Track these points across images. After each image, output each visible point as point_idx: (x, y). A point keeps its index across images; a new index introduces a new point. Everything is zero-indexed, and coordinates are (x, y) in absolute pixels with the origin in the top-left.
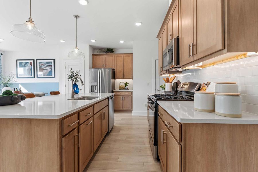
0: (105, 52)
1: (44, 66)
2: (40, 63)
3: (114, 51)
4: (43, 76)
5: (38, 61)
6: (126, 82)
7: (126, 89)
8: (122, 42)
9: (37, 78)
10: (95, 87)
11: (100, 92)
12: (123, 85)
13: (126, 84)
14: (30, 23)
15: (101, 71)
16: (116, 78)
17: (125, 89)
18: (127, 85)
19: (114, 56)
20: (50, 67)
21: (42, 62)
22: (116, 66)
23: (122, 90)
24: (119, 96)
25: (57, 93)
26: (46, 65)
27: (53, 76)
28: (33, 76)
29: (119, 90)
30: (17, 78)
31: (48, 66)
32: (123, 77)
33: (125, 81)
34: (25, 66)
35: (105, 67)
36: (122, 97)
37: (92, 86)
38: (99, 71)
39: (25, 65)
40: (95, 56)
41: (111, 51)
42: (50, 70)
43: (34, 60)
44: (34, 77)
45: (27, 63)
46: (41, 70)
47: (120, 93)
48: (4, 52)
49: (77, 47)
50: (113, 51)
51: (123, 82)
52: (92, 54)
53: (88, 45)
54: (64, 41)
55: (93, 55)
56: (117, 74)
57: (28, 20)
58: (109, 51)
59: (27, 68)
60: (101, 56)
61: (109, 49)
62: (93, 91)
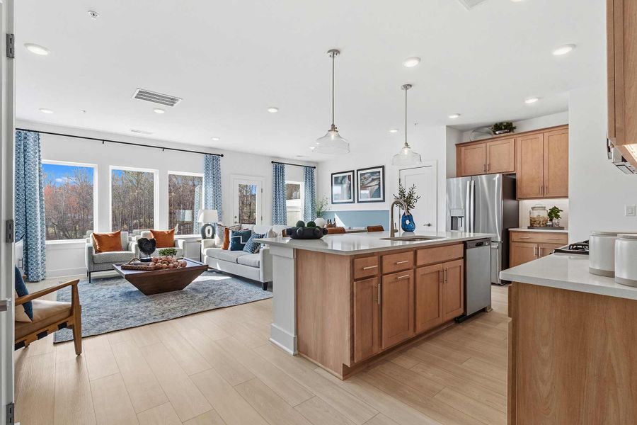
0: (490, 134)
1: (368, 181)
2: (361, 175)
3: (515, 128)
4: (369, 199)
5: (359, 172)
6: (555, 207)
7: (552, 227)
8: (531, 101)
9: (358, 202)
10: (459, 219)
11: (470, 232)
12: (544, 214)
13: (554, 213)
14: (333, 132)
15: (473, 182)
16: (518, 195)
17: (546, 226)
18: (558, 217)
19: (513, 140)
20: (376, 182)
21: (364, 174)
22: (518, 165)
23: (540, 227)
24: (525, 245)
25: (380, 229)
26: (370, 179)
27: (381, 199)
28: (352, 200)
29: (529, 228)
30: (333, 203)
31: (373, 180)
32: (544, 193)
33: (549, 204)
34: (341, 183)
35: (488, 171)
36: (536, 246)
37: (452, 217)
38: (468, 182)
39: (341, 181)
40: (463, 148)
41: (505, 129)
42: (377, 186)
43: (353, 171)
44: (354, 202)
45: (344, 177)
46: (364, 187)
47: (530, 235)
48: (317, 163)
49: (407, 144)
50: (514, 126)
51: (544, 208)
52: (456, 145)
53: (445, 128)
54: (396, 131)
55: (458, 145)
56: (523, 187)
57: (330, 129)
58: (501, 129)
59: (345, 186)
60: (478, 146)
61: (501, 124)
62: (456, 229)
